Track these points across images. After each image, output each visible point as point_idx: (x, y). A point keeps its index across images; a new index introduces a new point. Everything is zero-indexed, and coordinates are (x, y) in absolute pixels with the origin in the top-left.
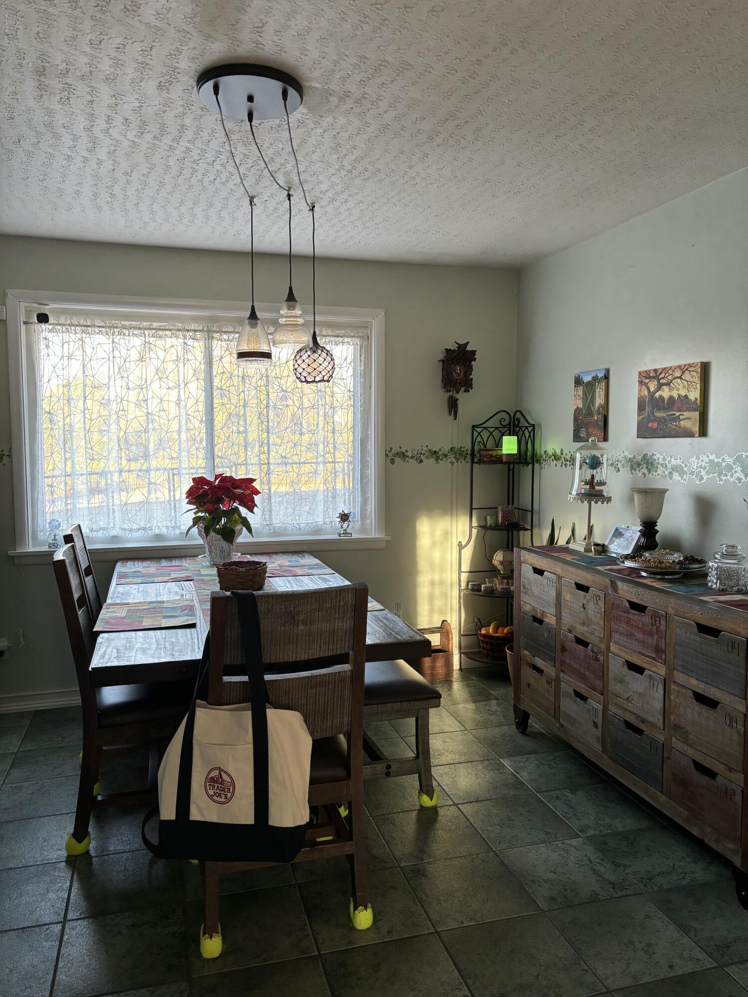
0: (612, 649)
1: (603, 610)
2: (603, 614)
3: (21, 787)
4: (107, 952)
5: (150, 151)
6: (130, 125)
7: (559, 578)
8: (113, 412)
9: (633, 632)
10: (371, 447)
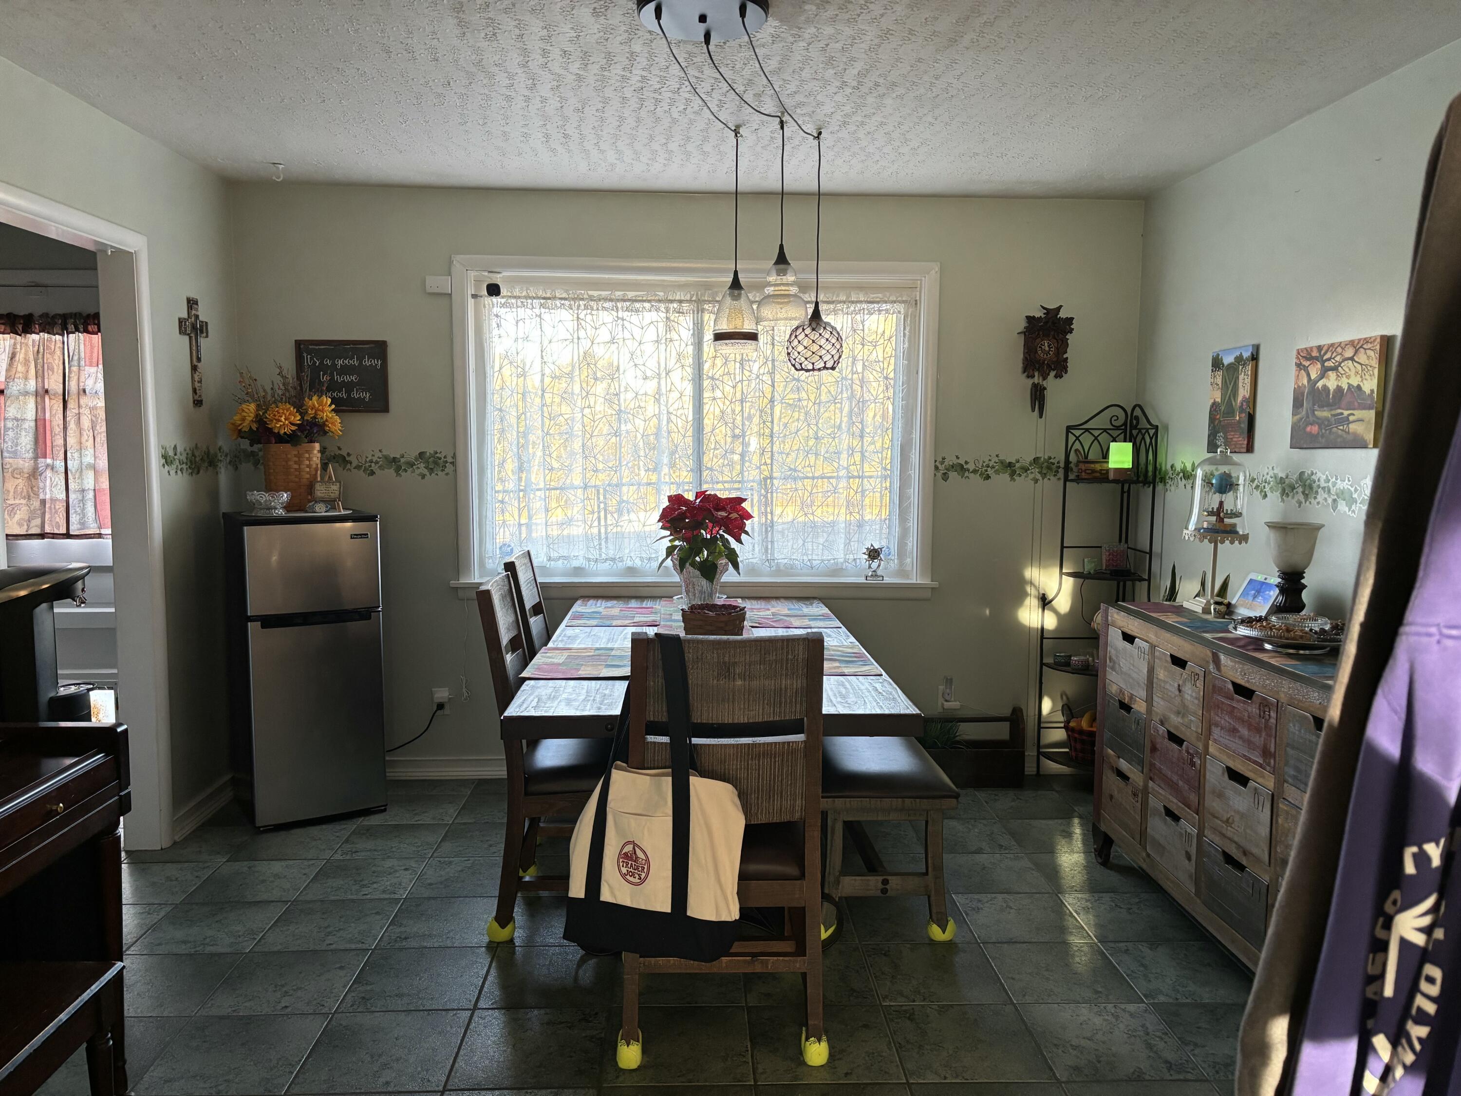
0: (1211, 749)
1: (1202, 693)
2: (1202, 700)
3: (450, 862)
4: (514, 1046)
5: (600, 83)
6: (570, 57)
7: (1153, 647)
8: (577, 409)
9: (1237, 726)
10: (915, 457)
